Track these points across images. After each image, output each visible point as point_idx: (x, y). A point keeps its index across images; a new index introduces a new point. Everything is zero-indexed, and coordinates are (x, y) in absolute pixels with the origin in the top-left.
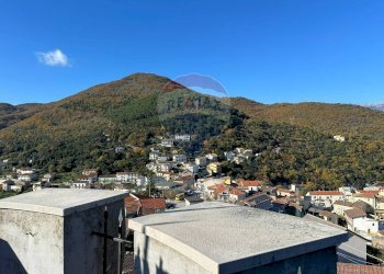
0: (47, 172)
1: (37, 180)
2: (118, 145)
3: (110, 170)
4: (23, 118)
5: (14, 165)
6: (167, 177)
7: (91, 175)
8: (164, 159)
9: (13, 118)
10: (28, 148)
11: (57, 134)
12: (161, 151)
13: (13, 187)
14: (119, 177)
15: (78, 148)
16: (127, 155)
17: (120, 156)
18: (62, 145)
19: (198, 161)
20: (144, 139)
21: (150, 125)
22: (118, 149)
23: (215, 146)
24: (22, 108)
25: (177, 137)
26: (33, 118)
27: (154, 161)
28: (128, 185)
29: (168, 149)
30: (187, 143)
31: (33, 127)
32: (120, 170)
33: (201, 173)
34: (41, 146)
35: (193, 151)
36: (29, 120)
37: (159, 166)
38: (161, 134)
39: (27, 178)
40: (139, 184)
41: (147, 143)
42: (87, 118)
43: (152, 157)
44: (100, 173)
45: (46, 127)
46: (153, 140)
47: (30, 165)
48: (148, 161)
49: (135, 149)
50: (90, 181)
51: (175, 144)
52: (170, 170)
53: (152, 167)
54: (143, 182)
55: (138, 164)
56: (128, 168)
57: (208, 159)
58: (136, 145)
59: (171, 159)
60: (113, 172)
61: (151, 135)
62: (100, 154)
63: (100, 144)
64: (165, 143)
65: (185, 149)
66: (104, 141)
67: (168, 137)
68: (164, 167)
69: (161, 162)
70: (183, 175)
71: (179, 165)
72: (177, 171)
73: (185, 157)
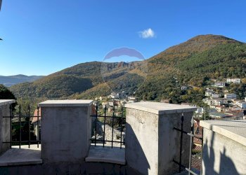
2: (183, 85)
3: (177, 101)
5: (127, 94)
6: (219, 109)
8: (217, 96)
12: (215, 90)
15: (159, 86)
16: (189, 92)
17: (184, 93)
18: (150, 84)
20: (202, 81)
21: (206, 72)
22: (183, 88)
25: (229, 80)
27: (209, 97)
29: (221, 89)
30: (237, 85)
32: (184, 102)
35: (242, 91)
38: (215, 78)
40: (197, 112)
41: (204, 84)
42: (164, 68)
43: (207, 94)
44: (171, 102)
46: (208, 82)
47: (134, 95)
48: (205, 97)
49: (195, 88)
51: (227, 85)
52: (221, 105)
53: (207, 101)
55: (196, 98)
56: (189, 101)
58: (196, 85)
59: (223, 97)
60: (179, 102)
61: (207, 79)
62: (171, 90)
63: (171, 84)
64: (218, 85)
65: (235, 90)
66: (174, 82)
67: (221, 80)
68: (216, 102)
69: (214, 98)
70: (233, 109)
71: (229, 102)
72: (227, 106)
73: (235, 96)
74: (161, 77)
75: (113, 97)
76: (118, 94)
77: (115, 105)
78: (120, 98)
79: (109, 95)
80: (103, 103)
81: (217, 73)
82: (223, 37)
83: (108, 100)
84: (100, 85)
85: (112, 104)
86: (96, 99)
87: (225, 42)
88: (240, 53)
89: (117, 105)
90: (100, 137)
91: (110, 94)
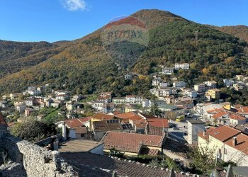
0: (76, 94)
1: (69, 100)
2: (126, 73)
3: (121, 93)
4: (57, 53)
5: (53, 88)
6: (168, 100)
7: (107, 97)
8: (165, 85)
9: (50, 53)
10: (62, 75)
11: (80, 65)
12: (162, 78)
13: (53, 105)
14: (128, 99)
15: (97, 75)
16: (134, 81)
17: (128, 83)
18: (85, 73)
19: (196, 88)
20: (148, 68)
21: (153, 56)
22: (127, 76)
23: (213, 73)
24: (56, 45)
25: (177, 66)
26: (64, 52)
27: (156, 87)
28: (135, 106)
29: (169, 76)
30: (186, 71)
31: (64, 59)
32: (129, 94)
33: (200, 99)
34: (70, 74)
35: (192, 78)
36: (61, 54)
37: (160, 91)
38: (163, 64)
39: (62, 98)
40: (144, 106)
41: (150, 72)
42: (103, 51)
43: (154, 83)
44: (113, 96)
45: (73, 59)
46: (155, 68)
47: (63, 89)
48: (152, 87)
49: (140, 76)
50: (106, 102)
51: (175, 71)
52: (171, 95)
53: (154, 92)
54: (147, 104)
55: (143, 89)
56: (135, 92)
57: (206, 86)
58: (141, 73)
59: (172, 85)
60: (123, 95)
61: (153, 65)
62: (113, 80)
63: (113, 73)
64: (167, 71)
65: (184, 77)
66: (115, 70)
67: (169, 66)
68: (165, 93)
69: (162, 88)
70: (182, 100)
71: (178, 91)
72: (176, 96)
73: (184, 84)
74: (100, 63)
75: (32, 93)
76: (39, 89)
77: (36, 104)
78: (42, 94)
79: (25, 90)
80: (16, 104)
81: (164, 58)
82: (169, 13)
83: (24, 98)
84: (9, 76)
85: (30, 103)
86: (4, 97)
87: (172, 19)
88: (188, 33)
89: (39, 104)
90: (14, 165)
91: (27, 89)
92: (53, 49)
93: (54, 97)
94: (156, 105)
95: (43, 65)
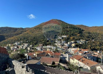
0: (31, 44)
1: (29, 46)
2: (48, 38)
3: (46, 44)
4: (25, 31)
5: (24, 42)
6: (60, 47)
7: (41, 46)
8: (59, 42)
9: (23, 31)
10: (27, 38)
11: (33, 35)
12: (59, 40)
13: (23, 48)
14: (48, 46)
15: (38, 39)
16: (50, 41)
17: (48, 41)
18: (34, 38)
19: (69, 43)
21: (56, 33)
22: (48, 39)
23: (74, 39)
24: (25, 29)
25: (63, 36)
27: (57, 43)
28: (50, 49)
30: (65, 38)
31: (28, 33)
33: (70, 46)
34: (30, 38)
35: (67, 40)
36: (27, 32)
37: (58, 44)
39: (26, 46)
40: (53, 48)
41: (55, 38)
42: (40, 31)
43: (56, 41)
44: (43, 45)
45: (31, 33)
46: (56, 37)
47: (27, 43)
48: (55, 43)
49: (52, 39)
50: (41, 47)
51: (62, 38)
52: (61, 45)
53: (56, 44)
54: (54, 48)
55: (52, 43)
56: (50, 44)
57: (72, 43)
58: (52, 38)
59: (61, 42)
60: (46, 45)
61: (56, 36)
62: (43, 40)
63: (43, 38)
64: (60, 38)
65: (65, 40)
66: (44, 37)
67: (60, 36)
68: (59, 44)
69: (58, 43)
70: (65, 47)
71: (63, 44)
72: (63, 46)
73: (65, 42)
74: (39, 35)
75: (17, 44)
76: (19, 43)
78: (20, 44)
79: (14, 43)
80: (11, 47)
81: (59, 34)
82: (61, 21)
83: (14, 46)
84: (9, 39)
85: (16, 47)
86: (7, 45)
87: (61, 22)
88: (66, 26)
89: (19, 48)
91: (15, 43)
92: (24, 30)
93: (24, 45)
94: (57, 48)
95: (21, 35)
